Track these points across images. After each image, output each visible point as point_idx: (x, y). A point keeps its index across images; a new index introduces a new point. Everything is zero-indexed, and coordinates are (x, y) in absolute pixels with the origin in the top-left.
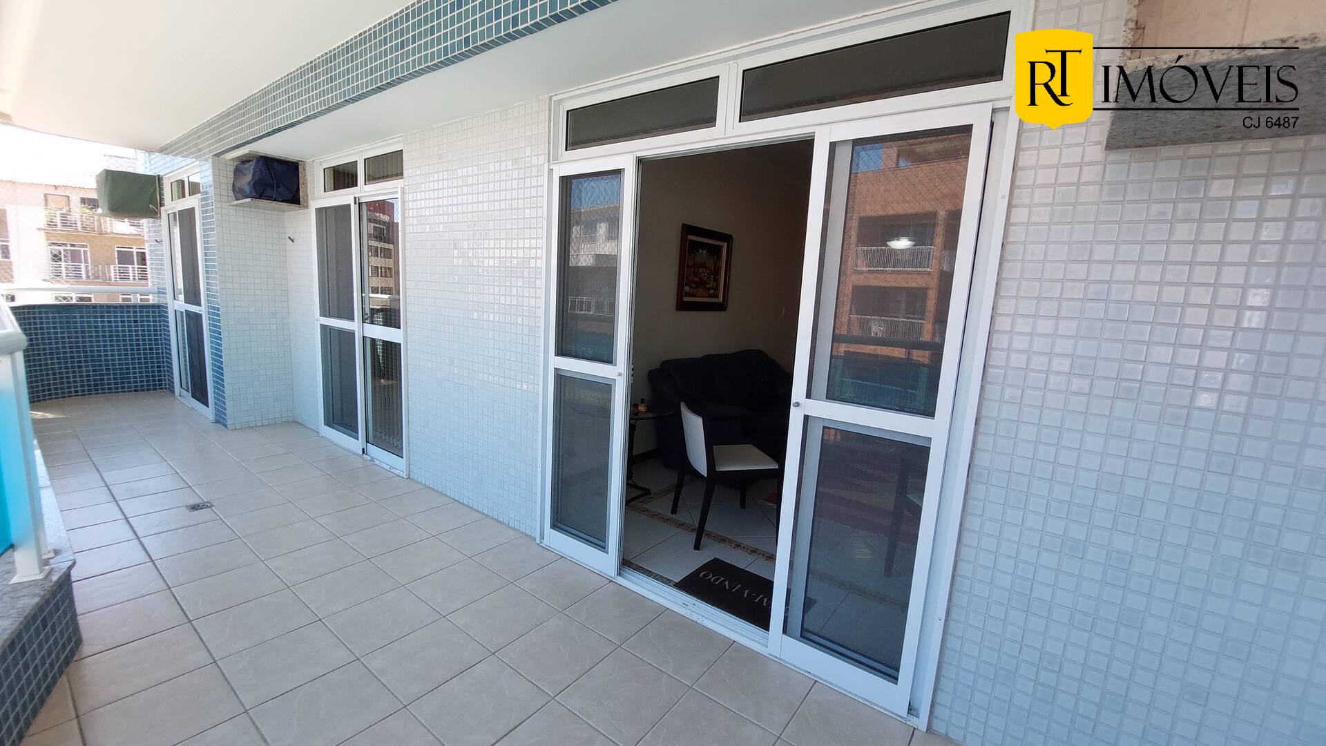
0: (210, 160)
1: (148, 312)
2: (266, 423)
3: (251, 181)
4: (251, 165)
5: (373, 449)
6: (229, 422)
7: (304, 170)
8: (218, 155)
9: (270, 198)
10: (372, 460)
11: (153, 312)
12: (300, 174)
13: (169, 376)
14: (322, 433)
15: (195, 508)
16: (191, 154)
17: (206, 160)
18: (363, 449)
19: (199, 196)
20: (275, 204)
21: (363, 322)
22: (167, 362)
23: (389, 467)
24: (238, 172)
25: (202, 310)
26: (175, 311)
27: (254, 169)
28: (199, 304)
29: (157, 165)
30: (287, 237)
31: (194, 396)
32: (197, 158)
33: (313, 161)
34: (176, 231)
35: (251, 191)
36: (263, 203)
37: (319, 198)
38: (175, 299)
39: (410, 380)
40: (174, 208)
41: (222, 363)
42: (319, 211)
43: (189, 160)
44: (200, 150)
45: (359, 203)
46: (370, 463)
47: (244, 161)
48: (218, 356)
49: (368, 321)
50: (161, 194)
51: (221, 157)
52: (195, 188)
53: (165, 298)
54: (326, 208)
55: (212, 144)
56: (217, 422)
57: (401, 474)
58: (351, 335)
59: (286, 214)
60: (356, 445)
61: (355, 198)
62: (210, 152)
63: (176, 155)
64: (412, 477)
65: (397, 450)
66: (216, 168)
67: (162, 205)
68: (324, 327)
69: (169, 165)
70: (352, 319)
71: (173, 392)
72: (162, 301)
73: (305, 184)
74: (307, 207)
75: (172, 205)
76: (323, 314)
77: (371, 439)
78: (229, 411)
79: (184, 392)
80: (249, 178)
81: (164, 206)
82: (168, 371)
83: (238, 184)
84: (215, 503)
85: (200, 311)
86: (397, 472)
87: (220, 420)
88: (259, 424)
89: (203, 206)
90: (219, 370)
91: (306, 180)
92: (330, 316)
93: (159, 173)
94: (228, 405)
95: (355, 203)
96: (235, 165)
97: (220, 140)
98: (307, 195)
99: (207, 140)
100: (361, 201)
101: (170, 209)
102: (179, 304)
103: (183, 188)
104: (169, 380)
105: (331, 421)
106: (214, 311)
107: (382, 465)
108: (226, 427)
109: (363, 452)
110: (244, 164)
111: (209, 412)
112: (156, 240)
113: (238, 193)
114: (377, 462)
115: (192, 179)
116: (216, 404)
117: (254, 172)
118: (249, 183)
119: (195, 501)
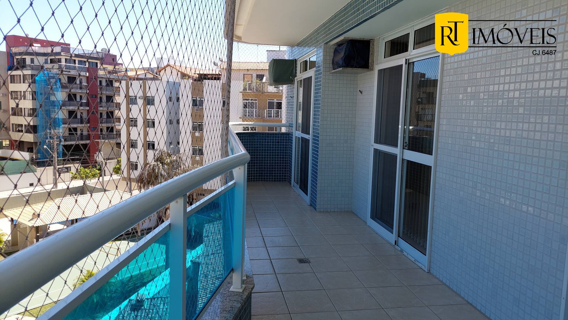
0: (323, 47)
1: (284, 137)
2: (336, 210)
3: (343, 56)
4: (345, 46)
5: (402, 243)
6: (318, 207)
7: (373, 45)
8: (327, 43)
9: (352, 66)
10: (402, 251)
11: (286, 137)
12: (371, 48)
13: (289, 174)
14: (368, 224)
15: (301, 261)
16: (313, 44)
17: (321, 47)
18: (396, 241)
19: (314, 69)
20: (355, 70)
21: (403, 149)
22: (289, 166)
23: (414, 259)
24: (336, 52)
25: (309, 137)
26: (296, 137)
27: (345, 49)
28: (309, 134)
29: (295, 53)
30: (358, 90)
31: (300, 188)
32: (316, 47)
33: (379, 38)
34: (301, 90)
35: (342, 63)
36: (349, 70)
37: (381, 63)
38: (296, 130)
39: (436, 196)
40: (302, 77)
41: (317, 170)
42: (380, 71)
43: (312, 48)
44: (318, 41)
45: (409, 63)
46: (400, 253)
47: (339, 45)
48: (315, 165)
49: (407, 148)
50: (296, 70)
51: (329, 44)
52: (313, 64)
53: (292, 129)
54: (384, 69)
55: (324, 37)
56: (311, 205)
57: (423, 267)
58: (394, 157)
59: (359, 75)
60: (391, 237)
61: (406, 60)
62: (323, 41)
63: (305, 47)
64: (432, 272)
65: (422, 248)
66: (325, 51)
67: (296, 76)
68: (376, 150)
69: (301, 52)
70: (396, 146)
71: (291, 184)
72: (291, 131)
73: (373, 54)
74: (372, 70)
75: (301, 76)
76: (376, 142)
77: (401, 235)
78: (318, 199)
79: (296, 184)
80: (342, 55)
81: (296, 77)
82: (289, 171)
83: (336, 60)
84: (311, 260)
85: (309, 138)
86: (420, 265)
87: (313, 204)
88: (332, 210)
89: (316, 75)
90: (315, 173)
91: (373, 52)
92: (380, 143)
93: (296, 58)
94: (318, 196)
95: (406, 64)
96: (335, 48)
97: (329, 34)
98: (374, 62)
99: (322, 35)
100: (410, 62)
101: (299, 78)
102: (298, 134)
103: (306, 65)
104: (289, 176)
105: (375, 216)
106: (316, 138)
107: (410, 257)
108: (315, 209)
109: (395, 244)
110: (340, 47)
111: (307, 199)
112: (291, 97)
113: (335, 65)
114: (405, 253)
115: (312, 59)
116: (311, 194)
117: (345, 50)
118: (342, 58)
119: (301, 256)
